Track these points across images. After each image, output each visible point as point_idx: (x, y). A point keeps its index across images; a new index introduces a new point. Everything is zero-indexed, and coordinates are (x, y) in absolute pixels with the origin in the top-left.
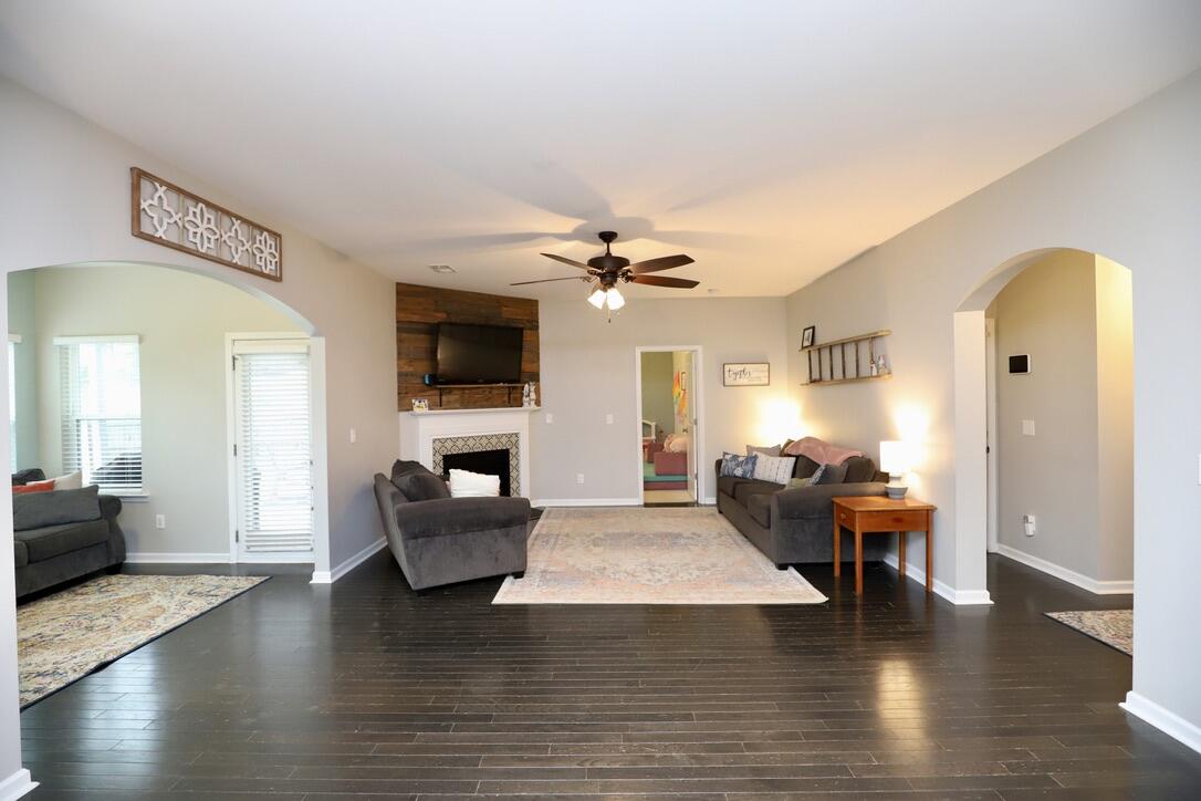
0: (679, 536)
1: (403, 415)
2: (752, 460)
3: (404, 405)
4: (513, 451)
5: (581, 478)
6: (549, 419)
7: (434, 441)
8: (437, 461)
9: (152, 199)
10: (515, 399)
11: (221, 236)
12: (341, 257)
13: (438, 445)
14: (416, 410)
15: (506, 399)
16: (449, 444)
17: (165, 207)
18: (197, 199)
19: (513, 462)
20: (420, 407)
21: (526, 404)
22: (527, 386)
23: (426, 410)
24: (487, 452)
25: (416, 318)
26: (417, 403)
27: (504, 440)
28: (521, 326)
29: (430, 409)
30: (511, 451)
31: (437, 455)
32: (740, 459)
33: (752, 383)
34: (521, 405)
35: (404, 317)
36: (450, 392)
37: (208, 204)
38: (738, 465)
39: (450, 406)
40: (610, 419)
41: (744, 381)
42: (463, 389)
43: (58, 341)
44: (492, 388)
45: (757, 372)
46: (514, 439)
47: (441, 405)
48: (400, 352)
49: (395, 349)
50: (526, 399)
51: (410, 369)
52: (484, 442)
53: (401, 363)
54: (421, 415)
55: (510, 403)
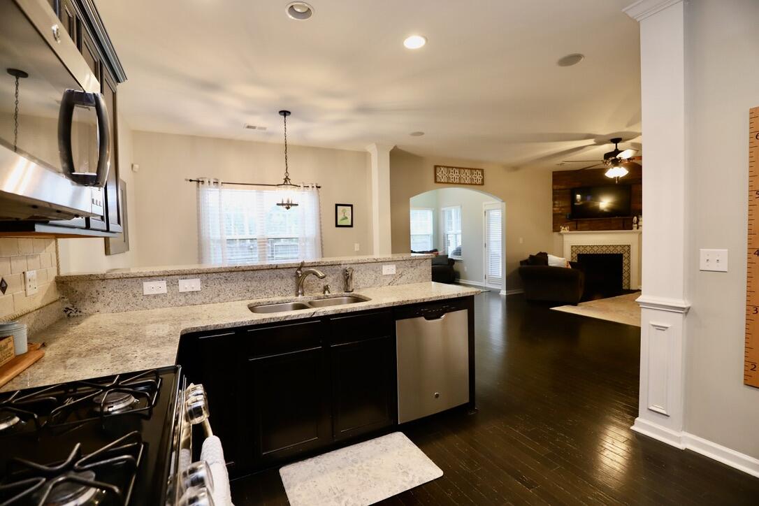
1: (556, 234)
3: (556, 229)
4: (626, 255)
7: (572, 247)
8: (574, 256)
9: (440, 172)
10: (628, 225)
11: (461, 176)
12: (515, 168)
13: (574, 249)
14: (562, 232)
15: (621, 225)
16: (581, 249)
17: (444, 173)
18: (453, 168)
19: (625, 261)
20: (564, 230)
21: (635, 229)
22: (635, 218)
23: (568, 231)
24: (606, 254)
25: (563, 187)
26: (563, 228)
27: (619, 249)
29: (570, 231)
30: (624, 255)
31: (574, 253)
34: (632, 229)
35: (555, 187)
36: (582, 222)
37: (456, 168)
39: (581, 230)
42: (591, 220)
43: (442, 209)
44: (610, 220)
46: (626, 248)
47: (576, 229)
48: (554, 204)
49: (551, 203)
50: (636, 225)
51: (560, 212)
52: (604, 249)
53: (555, 209)
54: (565, 234)
55: (624, 228)
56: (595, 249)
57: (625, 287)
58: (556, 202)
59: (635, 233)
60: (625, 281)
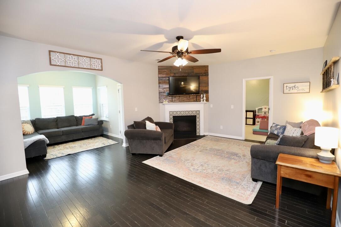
0: (236, 155)
1: (161, 104)
2: (284, 128)
3: (161, 101)
5: (222, 127)
6: (212, 106)
7: (170, 112)
8: (171, 118)
9: (55, 56)
10: (199, 99)
11: (79, 62)
13: (171, 113)
14: (164, 103)
15: (195, 99)
16: (175, 113)
17: (59, 58)
18: (70, 54)
19: (197, 120)
20: (166, 102)
21: (202, 101)
22: (202, 95)
24: (188, 116)
25: (164, 76)
26: (165, 101)
27: (194, 112)
28: (199, 75)
29: (169, 102)
30: (197, 116)
31: (171, 116)
32: (278, 127)
33: (298, 92)
34: (200, 101)
35: (160, 76)
36: (175, 97)
37: (73, 55)
38: (276, 129)
39: (174, 102)
40: (232, 107)
41: (295, 91)
42: (180, 96)
44: (190, 96)
45: (304, 87)
46: (198, 112)
47: (172, 101)
48: (159, 86)
49: (158, 85)
50: (202, 99)
51: (163, 91)
52: (187, 113)
53: (160, 89)
54: (166, 104)
55: (196, 101)
56: (182, 113)
57: (198, 134)
58: (161, 85)
59: (202, 103)
60: (198, 131)
